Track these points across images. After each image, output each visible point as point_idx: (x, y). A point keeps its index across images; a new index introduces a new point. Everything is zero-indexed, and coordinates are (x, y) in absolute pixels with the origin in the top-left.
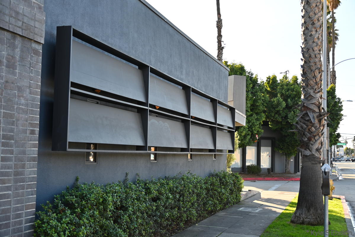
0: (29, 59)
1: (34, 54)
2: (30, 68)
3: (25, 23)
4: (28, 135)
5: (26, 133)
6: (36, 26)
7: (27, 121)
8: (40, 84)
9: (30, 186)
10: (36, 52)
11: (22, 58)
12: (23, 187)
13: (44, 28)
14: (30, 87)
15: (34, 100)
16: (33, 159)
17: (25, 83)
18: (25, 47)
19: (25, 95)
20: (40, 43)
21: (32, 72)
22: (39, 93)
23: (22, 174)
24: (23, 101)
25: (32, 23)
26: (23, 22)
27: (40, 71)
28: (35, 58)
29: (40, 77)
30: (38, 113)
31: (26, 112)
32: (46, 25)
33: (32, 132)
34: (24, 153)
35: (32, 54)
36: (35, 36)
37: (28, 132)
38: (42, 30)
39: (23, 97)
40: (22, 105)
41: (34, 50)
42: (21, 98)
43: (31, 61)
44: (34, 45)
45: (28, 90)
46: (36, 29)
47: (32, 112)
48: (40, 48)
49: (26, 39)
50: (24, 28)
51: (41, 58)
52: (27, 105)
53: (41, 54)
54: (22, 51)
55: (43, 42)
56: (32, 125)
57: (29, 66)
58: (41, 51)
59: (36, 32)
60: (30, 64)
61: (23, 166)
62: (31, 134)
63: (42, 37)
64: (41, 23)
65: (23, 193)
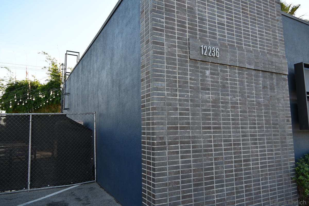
0: (281, 84)
1: (283, 80)
2: (282, 88)
3: (277, 66)
4: (285, 122)
5: (284, 121)
6: (283, 66)
7: (284, 115)
8: (289, 95)
9: (290, 149)
10: (284, 79)
11: (277, 84)
12: (286, 149)
13: (287, 67)
14: (283, 98)
15: (286, 104)
16: (290, 135)
17: (280, 96)
18: (278, 78)
19: (281, 102)
20: (286, 75)
21: (283, 90)
22: (289, 100)
23: (285, 142)
24: (281, 105)
25: (281, 66)
26: (276, 66)
27: (288, 89)
28: (284, 82)
29: (288, 92)
30: (290, 110)
31: (283, 111)
32: (288, 65)
33: (288, 121)
34: (285, 131)
35: (282, 81)
36: (283, 71)
37: (286, 121)
38: (286, 68)
39: (280, 103)
40: (281, 107)
41: (283, 79)
42: (280, 104)
43: (283, 85)
44: (283, 76)
45: (283, 99)
46: (283, 68)
47: (286, 110)
48: (286, 77)
49: (278, 74)
50: (276, 68)
51: (287, 82)
52: (283, 107)
53: (287, 80)
54: (277, 80)
55: (287, 73)
56: (287, 117)
57: (281, 87)
58: (287, 79)
59: (283, 69)
60: (282, 86)
61: (285, 138)
62: (287, 122)
63: (286, 71)
64: (285, 64)
65: (287, 152)
